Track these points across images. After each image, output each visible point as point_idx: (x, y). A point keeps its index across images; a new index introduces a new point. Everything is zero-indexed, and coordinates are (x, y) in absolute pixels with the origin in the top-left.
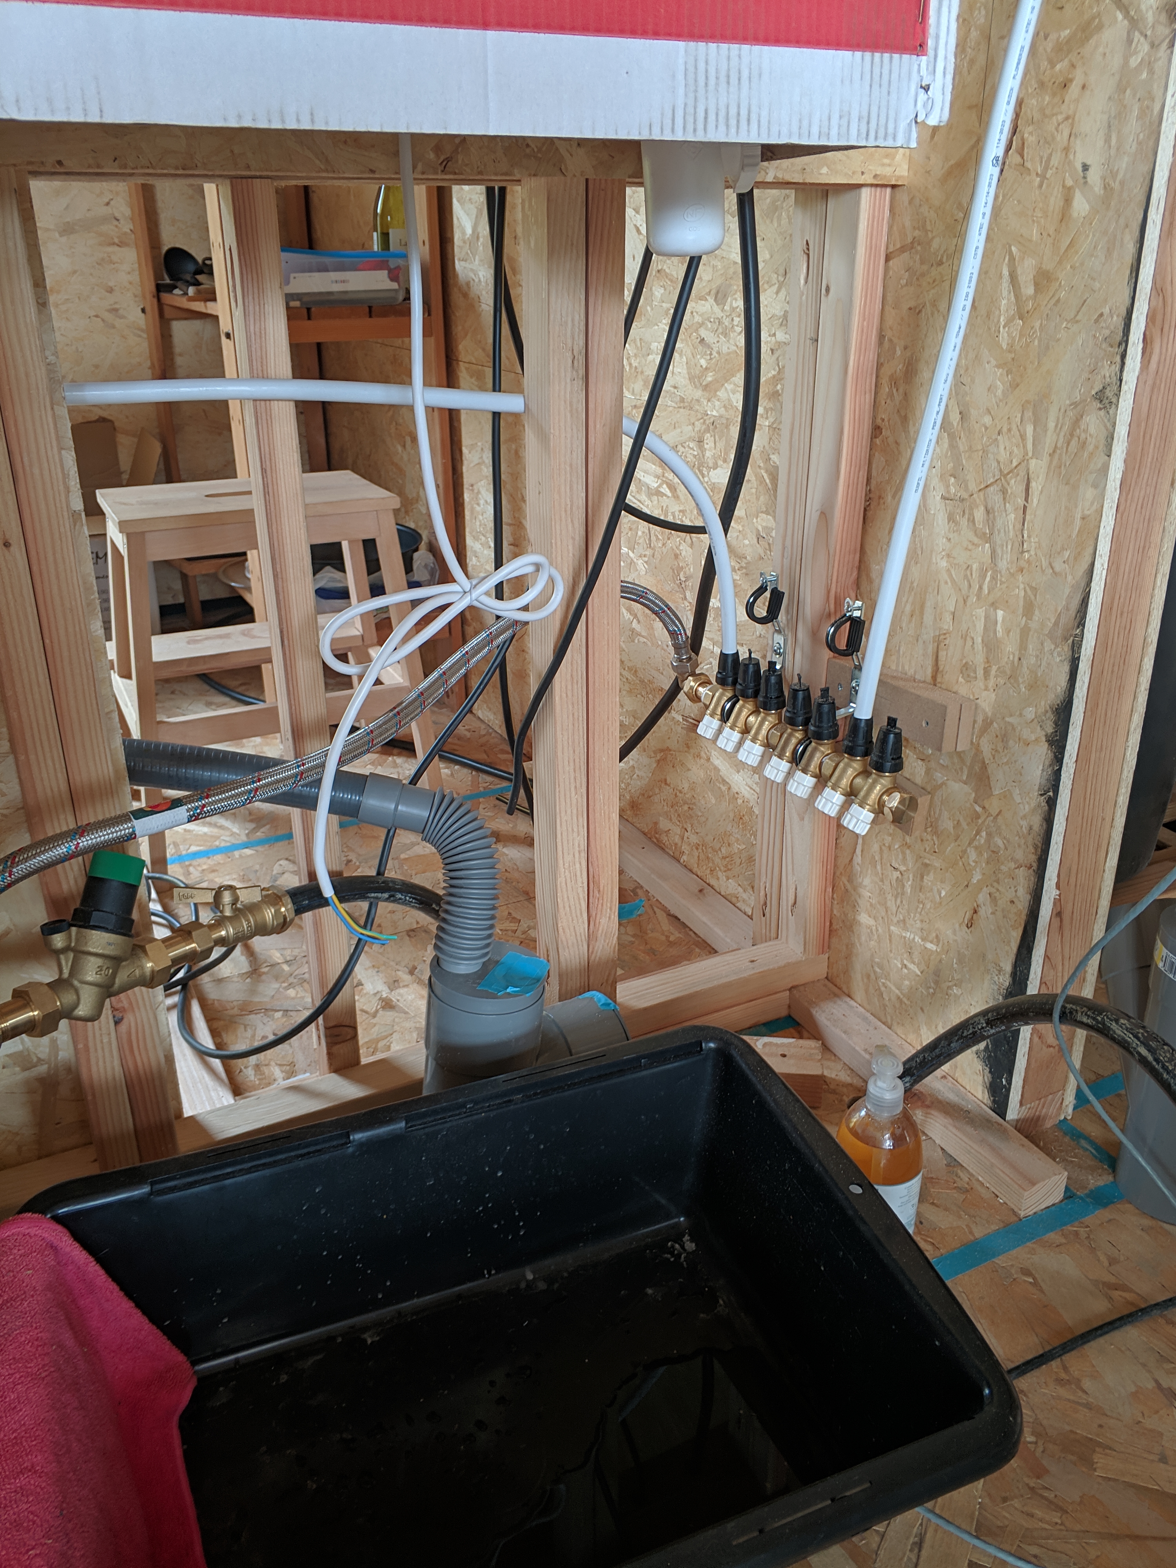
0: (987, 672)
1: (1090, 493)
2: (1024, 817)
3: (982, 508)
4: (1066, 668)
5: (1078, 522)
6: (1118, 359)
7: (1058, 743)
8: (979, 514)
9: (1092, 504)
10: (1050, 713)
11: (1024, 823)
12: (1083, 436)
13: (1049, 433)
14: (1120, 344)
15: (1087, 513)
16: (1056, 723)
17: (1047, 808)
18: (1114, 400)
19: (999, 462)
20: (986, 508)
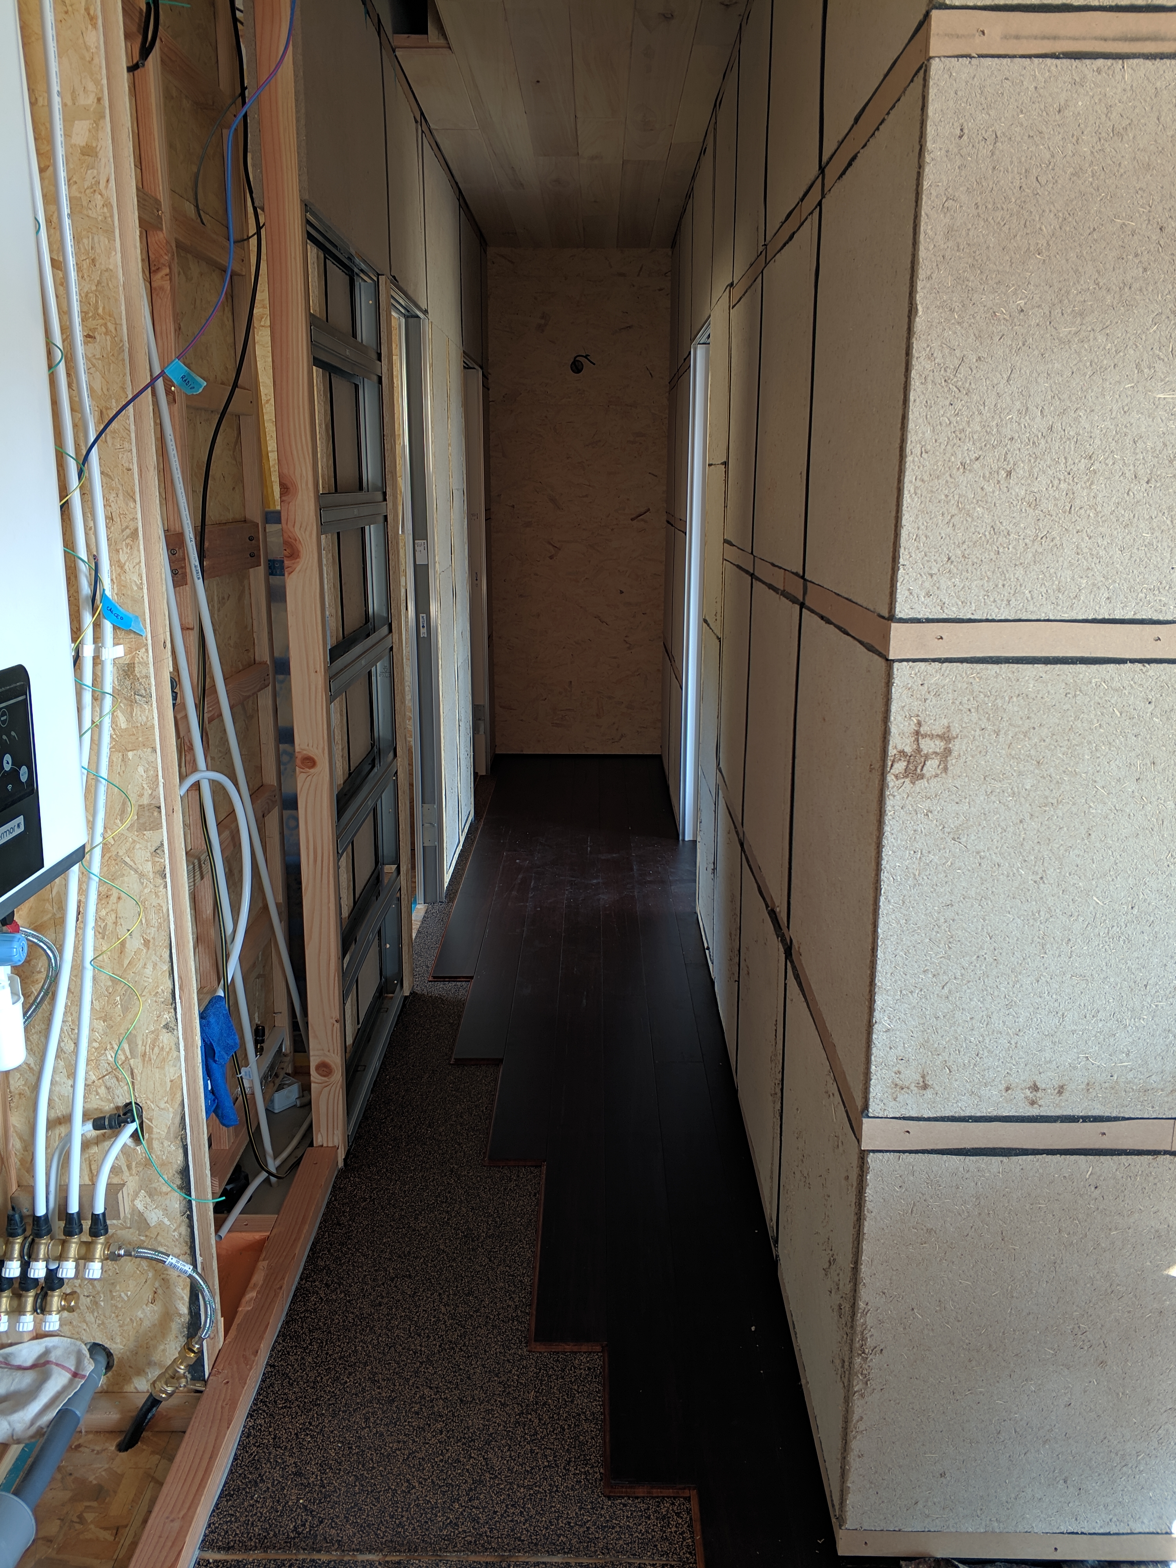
0: (129, 1167)
1: (172, 1070)
2: (175, 1230)
3: (103, 1088)
4: (181, 1151)
5: (169, 1084)
6: (172, 1010)
7: (186, 1188)
8: (102, 1091)
9: (175, 1073)
10: (176, 1175)
11: (176, 1234)
12: (161, 1045)
13: (140, 1046)
14: (172, 1004)
15: (172, 1078)
16: (182, 1179)
17: (188, 1220)
18: (175, 1028)
19: (109, 1064)
20: (106, 1087)
